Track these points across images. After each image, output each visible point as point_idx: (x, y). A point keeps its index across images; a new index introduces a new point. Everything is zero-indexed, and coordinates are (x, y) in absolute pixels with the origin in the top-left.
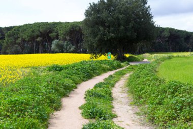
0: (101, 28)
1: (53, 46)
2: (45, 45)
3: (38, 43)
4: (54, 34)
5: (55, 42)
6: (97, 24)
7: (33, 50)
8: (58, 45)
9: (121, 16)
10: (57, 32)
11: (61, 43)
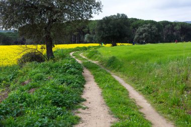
0: (102, 32)
1: (86, 38)
2: (80, 37)
3: (75, 36)
4: (86, 29)
5: (87, 35)
6: (101, 30)
7: (71, 41)
8: (89, 38)
9: (111, 26)
10: (88, 28)
11: (91, 36)
